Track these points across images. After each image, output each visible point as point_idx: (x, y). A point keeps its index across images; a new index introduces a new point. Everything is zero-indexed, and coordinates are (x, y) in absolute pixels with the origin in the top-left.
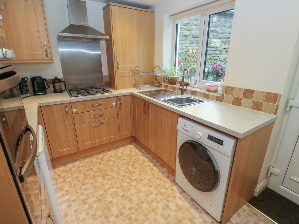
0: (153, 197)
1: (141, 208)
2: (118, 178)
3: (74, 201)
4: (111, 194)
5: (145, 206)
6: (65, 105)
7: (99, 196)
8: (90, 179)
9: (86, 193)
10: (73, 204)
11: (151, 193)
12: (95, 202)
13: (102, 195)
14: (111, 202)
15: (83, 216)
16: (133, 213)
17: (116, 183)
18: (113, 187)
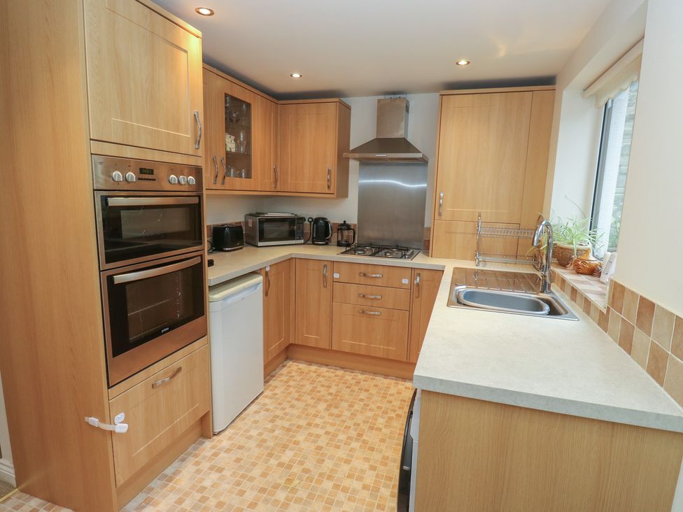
0: (357, 485)
1: (319, 482)
2: (344, 421)
3: (267, 410)
4: (310, 434)
5: (328, 485)
6: (326, 263)
7: (294, 425)
8: (313, 398)
9: (288, 410)
10: (263, 413)
11: (360, 479)
12: (283, 428)
13: (299, 427)
14: (297, 443)
15: (254, 433)
16: (300, 479)
17: (333, 425)
18: (322, 428)
